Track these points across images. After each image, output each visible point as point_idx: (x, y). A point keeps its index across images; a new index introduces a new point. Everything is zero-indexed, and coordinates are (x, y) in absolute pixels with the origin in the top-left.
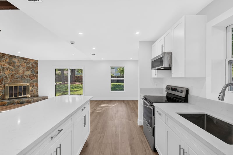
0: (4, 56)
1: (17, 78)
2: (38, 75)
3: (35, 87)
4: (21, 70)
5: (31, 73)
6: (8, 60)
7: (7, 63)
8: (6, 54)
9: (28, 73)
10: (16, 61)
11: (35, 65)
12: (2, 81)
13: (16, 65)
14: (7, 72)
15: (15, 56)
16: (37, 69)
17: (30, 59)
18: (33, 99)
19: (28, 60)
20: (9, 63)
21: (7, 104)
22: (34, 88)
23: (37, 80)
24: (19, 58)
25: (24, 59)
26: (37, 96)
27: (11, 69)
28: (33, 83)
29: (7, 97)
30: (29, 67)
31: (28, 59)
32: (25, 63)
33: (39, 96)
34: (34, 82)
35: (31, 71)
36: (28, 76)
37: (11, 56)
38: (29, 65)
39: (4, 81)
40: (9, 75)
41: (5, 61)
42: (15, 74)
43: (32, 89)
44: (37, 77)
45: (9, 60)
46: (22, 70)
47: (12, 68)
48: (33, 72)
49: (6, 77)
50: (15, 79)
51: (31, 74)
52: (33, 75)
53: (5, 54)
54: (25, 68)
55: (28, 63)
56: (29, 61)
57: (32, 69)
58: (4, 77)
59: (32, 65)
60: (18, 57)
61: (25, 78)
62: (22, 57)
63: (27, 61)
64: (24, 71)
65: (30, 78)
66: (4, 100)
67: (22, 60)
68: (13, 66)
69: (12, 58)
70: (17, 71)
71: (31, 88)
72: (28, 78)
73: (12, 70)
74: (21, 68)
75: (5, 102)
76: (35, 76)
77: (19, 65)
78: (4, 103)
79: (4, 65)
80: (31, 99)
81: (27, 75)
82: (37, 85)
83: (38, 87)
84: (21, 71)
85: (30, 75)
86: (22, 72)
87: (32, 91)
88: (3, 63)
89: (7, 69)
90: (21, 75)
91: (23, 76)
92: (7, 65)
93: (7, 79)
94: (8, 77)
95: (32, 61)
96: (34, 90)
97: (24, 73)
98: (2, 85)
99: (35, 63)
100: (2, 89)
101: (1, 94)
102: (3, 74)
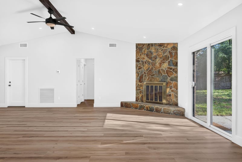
0: (143, 47)
1: (154, 75)
2: (177, 69)
3: (173, 89)
5: (169, 65)
7: (145, 55)
8: (144, 44)
9: (165, 66)
10: (153, 50)
11: (173, 52)
12: (142, 78)
13: (153, 56)
14: (146, 67)
15: (152, 44)
16: (177, 58)
17: (168, 44)
18: (163, 108)
19: (166, 45)
20: (147, 55)
21: (138, 108)
22: (172, 91)
23: (177, 77)
24: (156, 45)
25: (161, 45)
26: (176, 105)
27: (149, 63)
28: (172, 82)
30: (166, 56)
32: (162, 52)
33: (179, 105)
34: (172, 80)
35: (169, 62)
36: (165, 71)
37: (149, 45)
38: (166, 54)
39: (143, 78)
40: (147, 70)
41: (144, 52)
42: (152, 68)
43: (169, 92)
44: (176, 72)
45: (147, 51)
46: (159, 62)
47: (150, 61)
48: (171, 64)
50: (152, 76)
51: (169, 68)
52: (171, 69)
54: (162, 59)
55: (165, 51)
56: (166, 47)
57: (170, 59)
58: (144, 73)
59: (169, 52)
61: (162, 74)
62: (158, 44)
63: (164, 47)
64: (160, 64)
65: (167, 73)
66: (143, 102)
68: (151, 58)
69: (150, 48)
70: (154, 64)
71: (168, 90)
72: (164, 75)
74: (158, 59)
75: (138, 105)
76: (173, 70)
77: (156, 56)
79: (144, 58)
80: (160, 107)
81: (164, 69)
82: (176, 86)
83: (177, 89)
85: (167, 69)
86: (159, 66)
87: (170, 95)
88: (142, 56)
89: (146, 63)
90: (157, 70)
91: (159, 71)
92: (146, 57)
93: (145, 75)
94: (146, 73)
95: (169, 47)
96: (172, 93)
97: (160, 66)
98: (142, 83)
99: (174, 48)
100: (142, 88)
101: (141, 95)
102: (143, 70)
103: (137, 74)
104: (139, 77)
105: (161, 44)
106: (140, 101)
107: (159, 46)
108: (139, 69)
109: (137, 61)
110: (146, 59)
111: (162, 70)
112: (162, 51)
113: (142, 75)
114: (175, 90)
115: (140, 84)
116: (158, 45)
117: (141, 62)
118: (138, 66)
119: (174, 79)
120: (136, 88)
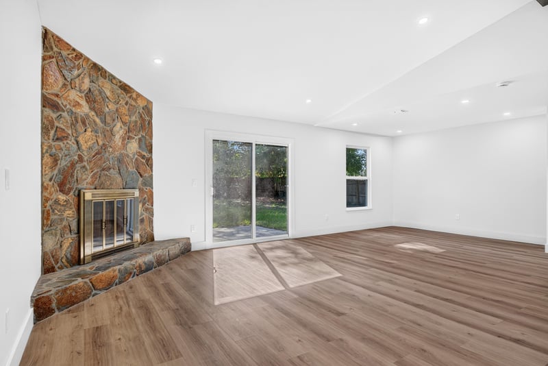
0: (77, 63)
1: (109, 168)
2: (152, 159)
3: (147, 205)
4: (119, 130)
5: (139, 147)
6: (87, 84)
7: (83, 95)
8: (81, 55)
10: (108, 94)
11: (147, 119)
12: (72, 176)
13: (107, 109)
14: (87, 139)
15: (105, 72)
16: (151, 137)
17: (139, 95)
19: (134, 95)
20: (89, 97)
21: (117, 281)
22: (146, 210)
23: (151, 177)
24: (113, 81)
25: (125, 88)
26: (152, 239)
27: (95, 127)
28: (144, 188)
30: (136, 122)
31: (134, 91)
32: (127, 107)
33: (156, 239)
34: (145, 184)
35: (140, 139)
36: (134, 161)
37: (95, 66)
38: (133, 118)
39: (75, 178)
40: (89, 150)
41: (80, 84)
42: (105, 146)
43: (141, 213)
44: (151, 168)
45: (89, 84)
46: (121, 133)
47: (98, 120)
48: (144, 146)
49: (81, 159)
50: (103, 170)
51: (140, 155)
52: (143, 157)
53: (79, 56)
54: (127, 128)
55: (132, 109)
56: (135, 100)
57: (141, 132)
58: (76, 158)
59: (141, 116)
60: (112, 78)
61: (127, 169)
62: (120, 82)
63: (130, 97)
64: (123, 140)
65: (137, 168)
66: (79, 264)
67: (120, 91)
68: (99, 113)
69: (97, 80)
70: (108, 136)
72: (132, 170)
73: (96, 132)
74: (118, 125)
76: (147, 161)
77: (115, 113)
78: (112, 273)
79: (77, 104)
81: (132, 156)
82: (151, 198)
83: (152, 204)
84: (118, 139)
85: (136, 156)
86: (120, 143)
87: (142, 221)
88: (73, 95)
89: (84, 123)
90: (117, 155)
92: (83, 102)
93: (84, 167)
94: (85, 159)
95: (141, 104)
96: (145, 215)
97: (124, 146)
98: (71, 197)
99: (148, 109)
100: (70, 213)
101: (69, 240)
102: (75, 146)
103: (48, 160)
104: (56, 172)
105: (126, 85)
106: (61, 268)
107: (120, 87)
108: (57, 139)
109: (50, 103)
110: (85, 109)
111: (128, 156)
112: (126, 104)
113: (73, 165)
114: (150, 207)
115: (62, 197)
116: (119, 84)
117: (65, 114)
118: (52, 123)
119: (149, 183)
120: (45, 216)
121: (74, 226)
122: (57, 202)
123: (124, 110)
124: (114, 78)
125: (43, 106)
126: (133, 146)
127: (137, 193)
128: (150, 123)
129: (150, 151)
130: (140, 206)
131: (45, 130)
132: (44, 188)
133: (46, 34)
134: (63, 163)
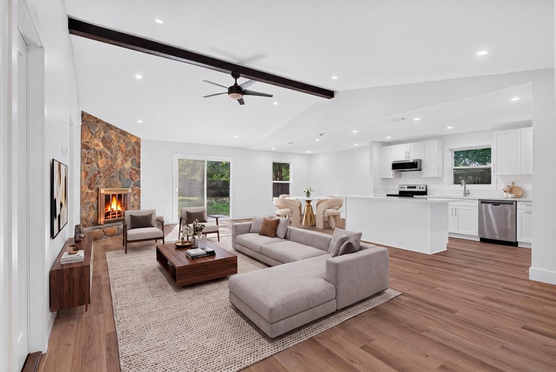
0: (97, 125)
1: (114, 177)
2: (140, 171)
3: (136, 197)
4: (120, 157)
5: (132, 165)
6: (102, 134)
7: (101, 140)
8: (100, 120)
10: (114, 137)
11: (137, 148)
12: (95, 181)
13: (113, 146)
14: (102, 162)
15: (112, 126)
16: (139, 157)
17: (132, 136)
19: (129, 136)
20: (104, 140)
22: (136, 200)
23: (140, 181)
24: (117, 130)
25: (124, 133)
27: (107, 156)
28: (135, 188)
29: (102, 220)
30: (129, 151)
31: (129, 134)
32: (124, 143)
34: (135, 185)
35: (132, 160)
36: (128, 172)
37: (108, 125)
38: (129, 148)
40: (103, 168)
41: (99, 135)
42: (112, 166)
43: (133, 202)
44: (139, 175)
45: (104, 134)
47: (108, 153)
48: (134, 164)
49: (99, 172)
50: (111, 178)
51: (131, 168)
52: (134, 170)
53: (98, 121)
54: (124, 155)
55: (127, 144)
56: (130, 138)
57: (133, 156)
58: (97, 172)
59: (133, 147)
60: (116, 128)
61: (124, 177)
62: (121, 130)
63: (127, 138)
64: (122, 162)
65: (131, 176)
66: (98, 225)
67: (120, 135)
68: (109, 148)
69: (108, 131)
70: (114, 160)
71: (132, 199)
72: (127, 177)
73: (107, 158)
74: (119, 154)
76: (137, 172)
77: (117, 147)
79: (98, 145)
81: (127, 170)
82: (139, 193)
83: (140, 196)
84: (119, 161)
85: (130, 170)
87: (134, 206)
88: (96, 141)
89: (101, 155)
90: (118, 170)
91: (120, 173)
92: (101, 144)
93: (101, 176)
94: (101, 172)
95: (133, 140)
96: (136, 203)
97: (122, 164)
98: (94, 191)
99: (138, 143)
100: (93, 200)
101: (93, 212)
102: (96, 166)
103: (84, 174)
104: (87, 179)
105: (124, 131)
106: (89, 226)
108: (88, 163)
109: (85, 146)
110: (101, 147)
111: (125, 170)
112: (124, 141)
113: (95, 176)
114: (138, 198)
115: (90, 191)
117: (92, 151)
118: (86, 156)
119: (138, 184)
120: (82, 200)
121: (95, 206)
122: (87, 193)
123: (123, 146)
124: (117, 128)
125: (82, 148)
126: (128, 165)
127: (130, 190)
128: (139, 151)
129: (139, 167)
130: (132, 197)
131: (82, 159)
132: (81, 187)
133: (83, 114)
134: (91, 175)
